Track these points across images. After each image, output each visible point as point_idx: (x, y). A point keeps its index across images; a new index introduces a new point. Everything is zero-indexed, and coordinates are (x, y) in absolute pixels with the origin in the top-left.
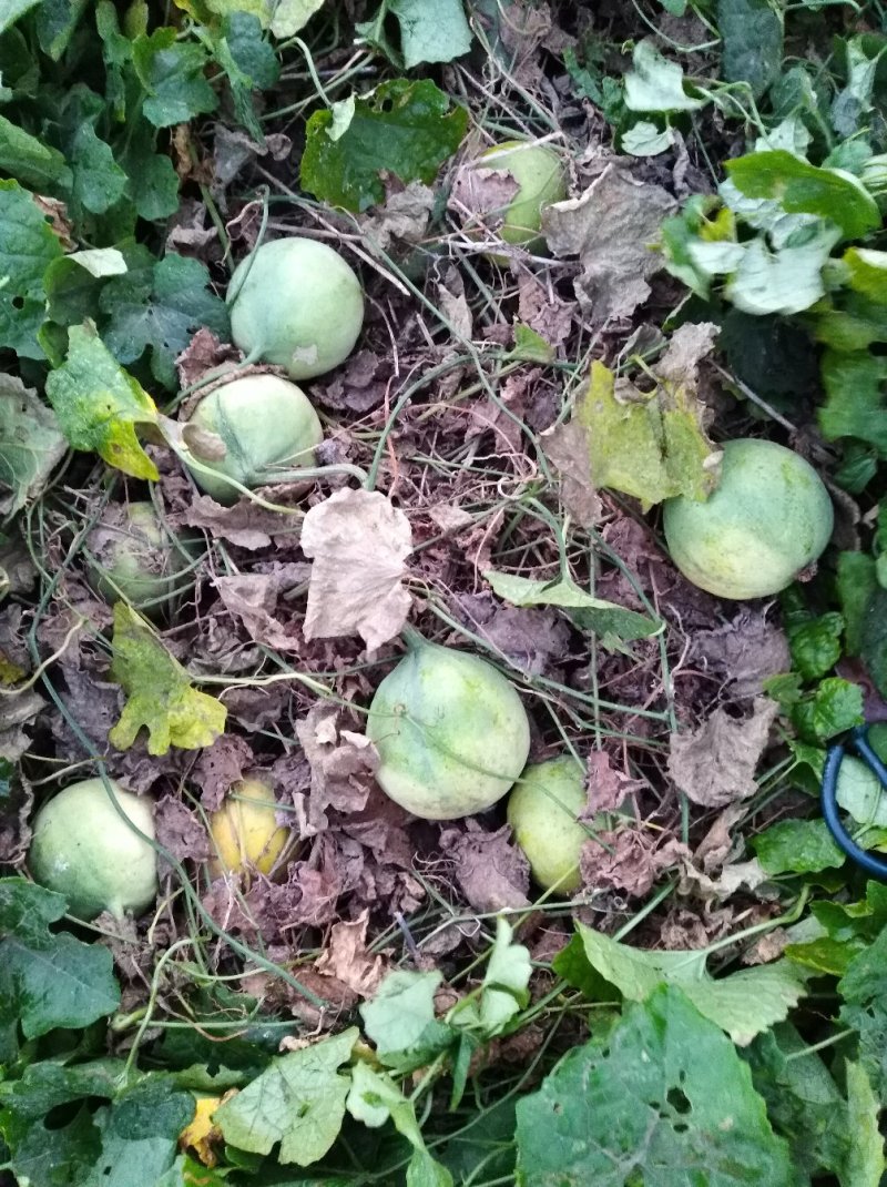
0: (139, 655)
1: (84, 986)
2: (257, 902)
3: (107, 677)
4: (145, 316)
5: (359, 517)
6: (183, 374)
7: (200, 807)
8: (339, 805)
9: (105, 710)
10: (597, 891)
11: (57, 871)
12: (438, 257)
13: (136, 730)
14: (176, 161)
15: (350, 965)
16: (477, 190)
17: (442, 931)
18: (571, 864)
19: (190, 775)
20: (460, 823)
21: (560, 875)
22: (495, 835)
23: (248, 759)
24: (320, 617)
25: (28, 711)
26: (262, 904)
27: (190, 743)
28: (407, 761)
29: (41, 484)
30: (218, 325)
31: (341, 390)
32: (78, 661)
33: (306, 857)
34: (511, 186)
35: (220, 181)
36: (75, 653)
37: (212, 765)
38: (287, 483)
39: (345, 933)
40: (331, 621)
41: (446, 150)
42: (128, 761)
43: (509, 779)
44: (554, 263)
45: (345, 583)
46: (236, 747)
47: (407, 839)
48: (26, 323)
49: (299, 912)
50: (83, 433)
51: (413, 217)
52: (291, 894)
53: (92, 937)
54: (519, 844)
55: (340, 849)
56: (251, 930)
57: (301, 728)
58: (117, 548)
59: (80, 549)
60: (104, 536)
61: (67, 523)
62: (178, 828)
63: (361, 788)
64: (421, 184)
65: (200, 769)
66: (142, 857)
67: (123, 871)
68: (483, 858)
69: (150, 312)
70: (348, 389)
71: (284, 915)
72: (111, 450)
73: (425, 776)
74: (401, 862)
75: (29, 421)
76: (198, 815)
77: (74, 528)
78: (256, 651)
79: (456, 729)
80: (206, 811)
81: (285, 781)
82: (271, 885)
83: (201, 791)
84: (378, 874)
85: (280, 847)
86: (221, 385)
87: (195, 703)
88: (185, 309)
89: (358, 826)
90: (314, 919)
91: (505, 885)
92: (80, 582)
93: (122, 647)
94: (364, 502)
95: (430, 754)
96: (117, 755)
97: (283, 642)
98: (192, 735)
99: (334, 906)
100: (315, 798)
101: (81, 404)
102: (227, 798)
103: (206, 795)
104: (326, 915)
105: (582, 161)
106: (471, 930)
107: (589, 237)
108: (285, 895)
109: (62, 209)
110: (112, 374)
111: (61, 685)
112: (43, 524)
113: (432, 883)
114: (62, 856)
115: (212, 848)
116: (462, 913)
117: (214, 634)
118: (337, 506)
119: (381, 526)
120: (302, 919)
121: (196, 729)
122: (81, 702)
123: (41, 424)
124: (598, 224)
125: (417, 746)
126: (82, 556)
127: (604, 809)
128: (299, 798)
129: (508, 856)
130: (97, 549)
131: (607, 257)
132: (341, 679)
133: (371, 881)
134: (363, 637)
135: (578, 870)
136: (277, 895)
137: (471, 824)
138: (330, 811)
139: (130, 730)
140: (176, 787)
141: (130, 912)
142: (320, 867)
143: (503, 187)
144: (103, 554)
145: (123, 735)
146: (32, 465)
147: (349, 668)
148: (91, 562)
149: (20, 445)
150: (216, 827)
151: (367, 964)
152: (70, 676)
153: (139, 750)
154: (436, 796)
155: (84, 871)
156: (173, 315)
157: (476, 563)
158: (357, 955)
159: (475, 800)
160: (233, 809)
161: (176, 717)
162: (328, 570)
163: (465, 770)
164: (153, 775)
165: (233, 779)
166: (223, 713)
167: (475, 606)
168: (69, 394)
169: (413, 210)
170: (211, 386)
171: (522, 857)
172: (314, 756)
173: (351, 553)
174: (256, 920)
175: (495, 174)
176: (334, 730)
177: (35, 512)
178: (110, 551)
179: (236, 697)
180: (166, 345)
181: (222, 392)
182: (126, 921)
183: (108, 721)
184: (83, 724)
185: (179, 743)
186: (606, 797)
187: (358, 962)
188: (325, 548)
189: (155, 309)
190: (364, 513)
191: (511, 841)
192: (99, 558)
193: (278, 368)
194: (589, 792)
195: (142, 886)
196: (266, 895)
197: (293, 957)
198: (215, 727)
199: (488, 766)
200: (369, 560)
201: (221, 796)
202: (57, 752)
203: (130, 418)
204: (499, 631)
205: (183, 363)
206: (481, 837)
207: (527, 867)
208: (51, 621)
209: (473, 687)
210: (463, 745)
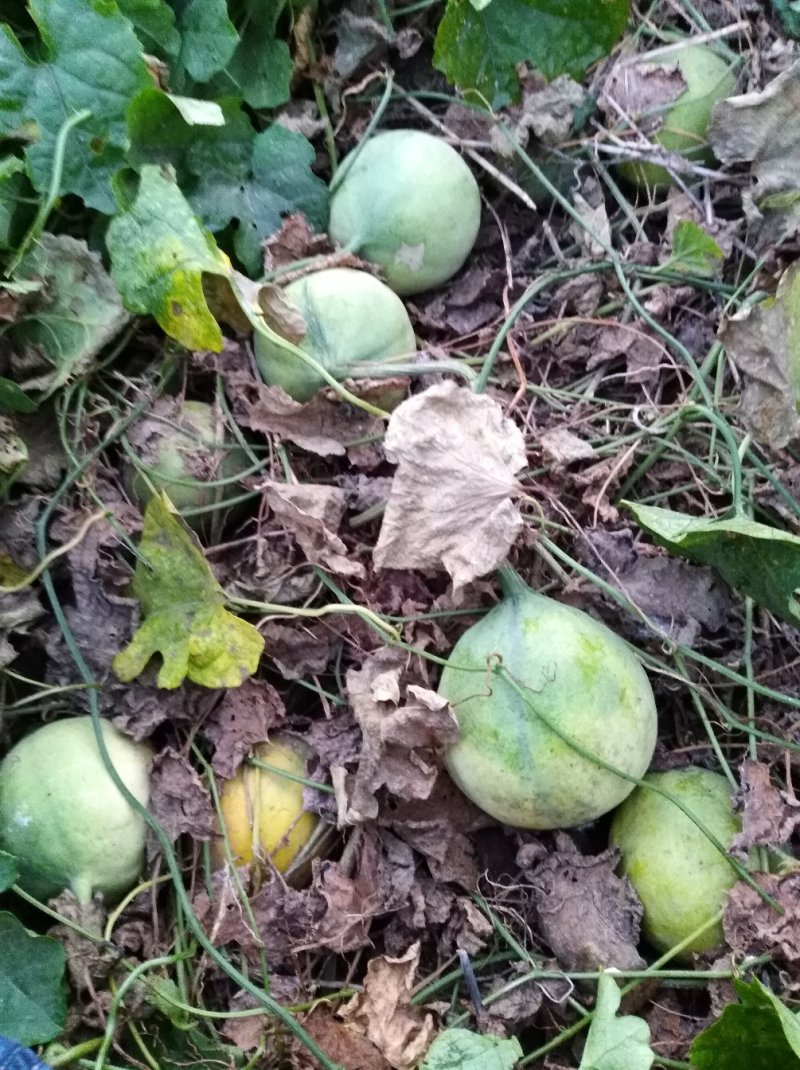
0: (167, 566)
1: (18, 992)
2: (265, 910)
3: (123, 591)
4: (236, 190)
5: (458, 421)
6: (269, 258)
7: (209, 770)
8: (395, 787)
9: (113, 630)
10: (750, 959)
11: (15, 825)
12: (580, 163)
13: (146, 658)
14: (294, 50)
15: (389, 1022)
16: (635, 89)
17: (517, 988)
18: (707, 917)
19: (202, 728)
20: (546, 837)
21: (691, 930)
22: (596, 860)
23: (278, 717)
24: (397, 541)
25: (18, 615)
26: (272, 914)
27: (211, 680)
28: (495, 735)
29: (86, 361)
30: (315, 213)
31: (442, 309)
32: (92, 567)
33: (336, 856)
34: (677, 84)
35: (337, 74)
36: (90, 559)
37: (233, 718)
38: (373, 378)
39: (385, 972)
40: (410, 547)
41: (598, 50)
42: (129, 698)
43: (632, 780)
44: (718, 175)
45: (433, 498)
46: (266, 700)
47: (471, 849)
48: (101, 172)
49: (320, 931)
50: (141, 291)
51: (556, 116)
52: (311, 907)
53: (43, 923)
54: (629, 877)
55: (385, 853)
56: (254, 947)
57: (355, 683)
58: (162, 443)
59: (118, 438)
60: (149, 427)
61: (108, 408)
62: (177, 791)
63: (425, 768)
64: (569, 79)
65: (216, 723)
66: (127, 825)
67: (100, 838)
68: (578, 891)
69: (242, 189)
70: (450, 309)
71: (299, 933)
72: (170, 310)
73: (519, 758)
74: (465, 882)
75: (86, 291)
76: (205, 781)
77: (115, 415)
78: (311, 577)
79: (569, 699)
80: (217, 777)
81: (322, 750)
82: (287, 888)
83: (214, 750)
84: (430, 892)
85: (305, 839)
86: (311, 272)
87: (225, 628)
88: (280, 190)
89: (414, 825)
90: (338, 942)
91: (608, 932)
92: (112, 482)
93: (148, 553)
94: (468, 405)
95: (530, 729)
96: (118, 687)
97: (345, 566)
98: (214, 670)
99: (366, 929)
100: (364, 774)
101: (143, 255)
102: (246, 764)
103: (219, 756)
104: (356, 940)
105: (769, 55)
106: (560, 994)
107: (767, 141)
108: (303, 905)
109: (162, 72)
110: (185, 220)
111: (67, 595)
112: (81, 408)
113: (500, 915)
114: (25, 806)
115: (216, 823)
116: (545, 965)
117: (263, 557)
118: (435, 401)
119: (488, 434)
120: (324, 941)
121: (221, 663)
122: (87, 617)
123: (100, 296)
124: (780, 128)
125: (513, 716)
126: (120, 447)
127: (763, 841)
128: (339, 774)
129: (615, 891)
130: (138, 442)
131: (786, 169)
132: (412, 625)
133: (420, 900)
134: (449, 569)
135: (719, 924)
136: (293, 904)
137: (563, 841)
138: (382, 794)
139: (139, 658)
140: (184, 740)
141: (100, 896)
142: (353, 873)
143: (668, 84)
144: (145, 448)
145: (129, 663)
146: (81, 340)
147: (421, 615)
148: (131, 456)
149: (73, 318)
150: (226, 798)
151: (411, 1024)
152: (80, 587)
153: (145, 683)
154: (528, 790)
155: (49, 830)
156: (266, 196)
157: (597, 506)
158: (401, 1008)
159: (582, 804)
160: (252, 777)
161: (198, 643)
162: (415, 482)
163: (576, 759)
164: (158, 717)
165: (256, 740)
166: (258, 646)
167: (610, 546)
168: (131, 244)
169: (557, 109)
170: (299, 272)
171: (633, 895)
172: (367, 716)
173: (445, 461)
174: (262, 935)
175: (660, 69)
176: (396, 687)
177: (75, 396)
178: (153, 445)
179: (277, 632)
180: (255, 226)
181: (312, 280)
182: (92, 907)
183: (115, 645)
184: (84, 643)
185: (197, 677)
186: (768, 825)
187: (402, 1019)
188: (415, 451)
189: (247, 186)
190: (465, 418)
191: (619, 872)
192: (140, 452)
193: (377, 267)
194: (745, 815)
195: (121, 862)
196: (278, 902)
197: (303, 992)
198: (245, 663)
199: (608, 758)
200: (468, 471)
201: (238, 759)
202: (48, 676)
203: (197, 267)
204: (639, 585)
205: (271, 247)
206: (577, 859)
207: (639, 910)
208: (69, 516)
209: (594, 649)
210: (576, 721)
